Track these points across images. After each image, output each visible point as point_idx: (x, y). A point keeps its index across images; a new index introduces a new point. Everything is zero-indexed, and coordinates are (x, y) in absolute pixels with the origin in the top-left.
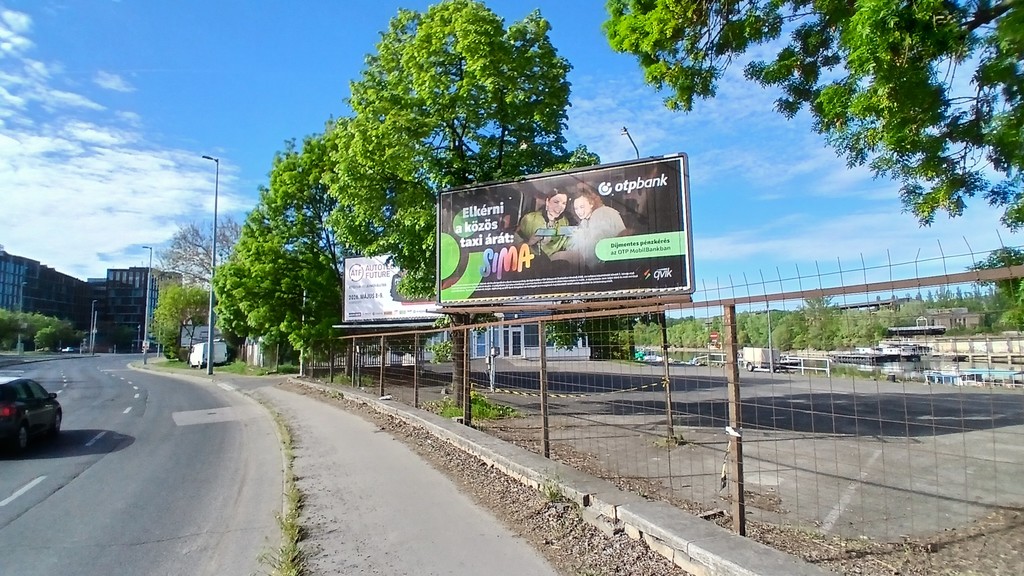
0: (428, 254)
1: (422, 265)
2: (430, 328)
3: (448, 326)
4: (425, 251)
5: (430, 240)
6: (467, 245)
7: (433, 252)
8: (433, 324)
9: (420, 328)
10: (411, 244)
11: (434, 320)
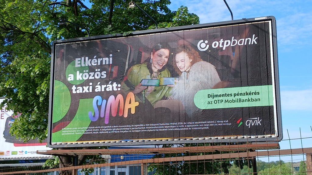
0: (41, 99)
1: (35, 109)
2: (40, 168)
3: (57, 166)
4: (38, 97)
5: (43, 86)
6: (78, 92)
7: (46, 98)
8: (43, 164)
9: (31, 168)
10: (26, 89)
11: (44, 160)
